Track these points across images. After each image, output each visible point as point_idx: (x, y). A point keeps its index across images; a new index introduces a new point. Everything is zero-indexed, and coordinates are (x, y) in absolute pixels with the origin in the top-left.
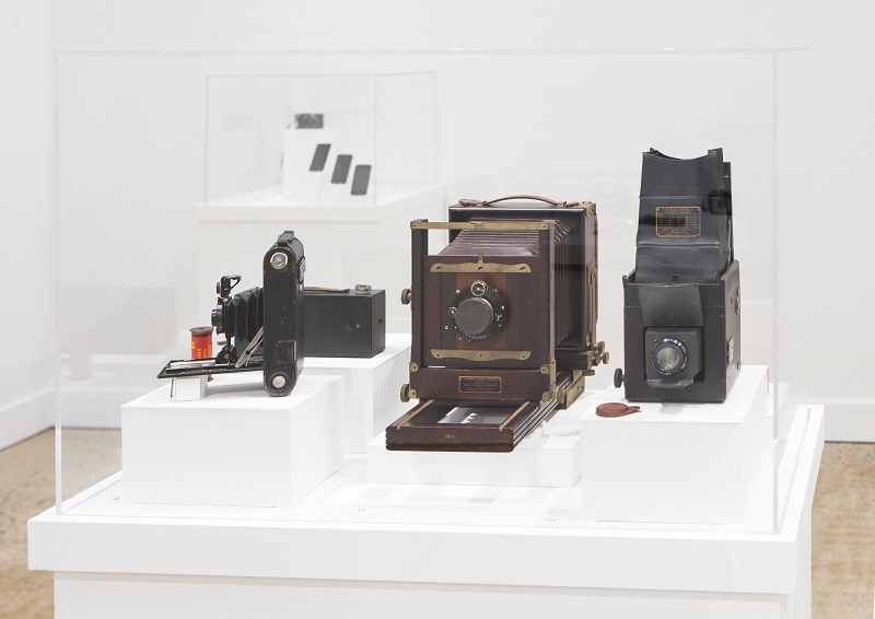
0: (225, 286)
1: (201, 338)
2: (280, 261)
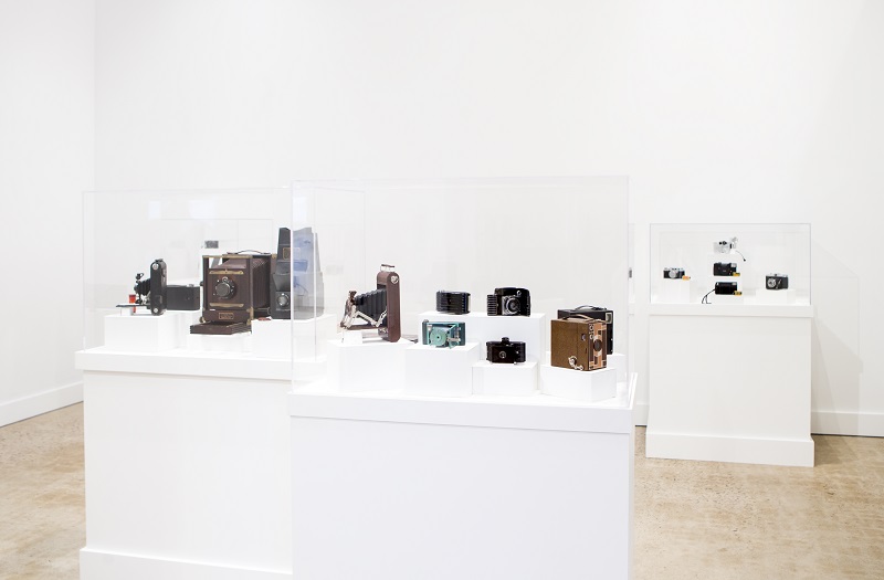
0: (139, 277)
1: (132, 297)
2: (156, 267)
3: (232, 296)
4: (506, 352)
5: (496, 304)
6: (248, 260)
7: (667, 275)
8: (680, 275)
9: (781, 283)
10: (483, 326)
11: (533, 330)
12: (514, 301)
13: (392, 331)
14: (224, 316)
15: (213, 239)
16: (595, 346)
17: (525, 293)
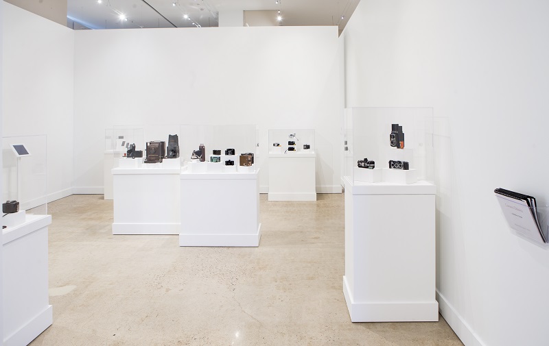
0: (127, 149)
2: (132, 146)
3: (154, 153)
4: (230, 163)
5: (227, 153)
6: (159, 143)
7: (274, 145)
8: (278, 145)
9: (307, 147)
10: (224, 157)
11: (235, 158)
12: (231, 152)
13: (203, 159)
14: (152, 158)
15: (121, 135)
16: (250, 161)
17: (234, 150)
